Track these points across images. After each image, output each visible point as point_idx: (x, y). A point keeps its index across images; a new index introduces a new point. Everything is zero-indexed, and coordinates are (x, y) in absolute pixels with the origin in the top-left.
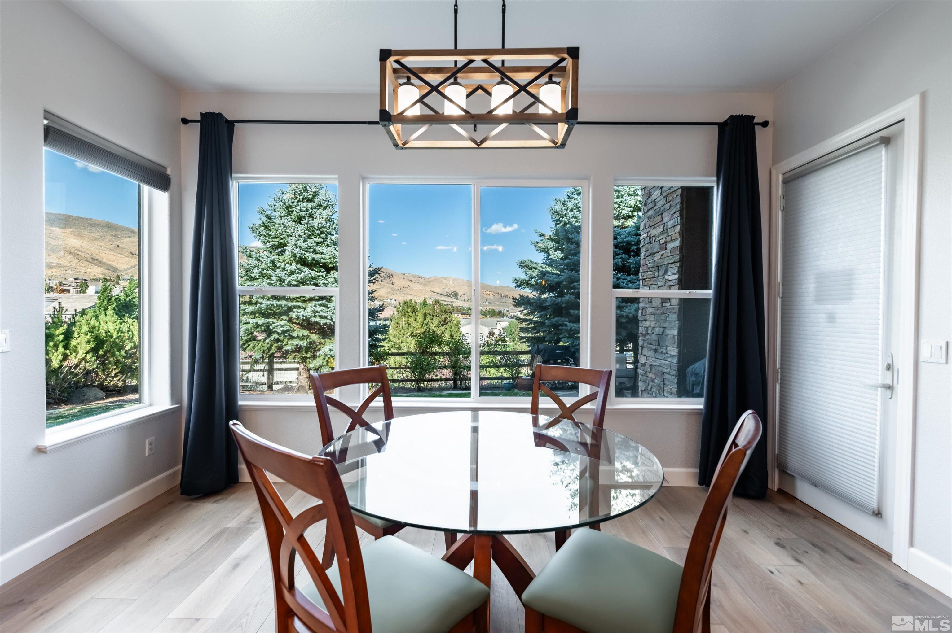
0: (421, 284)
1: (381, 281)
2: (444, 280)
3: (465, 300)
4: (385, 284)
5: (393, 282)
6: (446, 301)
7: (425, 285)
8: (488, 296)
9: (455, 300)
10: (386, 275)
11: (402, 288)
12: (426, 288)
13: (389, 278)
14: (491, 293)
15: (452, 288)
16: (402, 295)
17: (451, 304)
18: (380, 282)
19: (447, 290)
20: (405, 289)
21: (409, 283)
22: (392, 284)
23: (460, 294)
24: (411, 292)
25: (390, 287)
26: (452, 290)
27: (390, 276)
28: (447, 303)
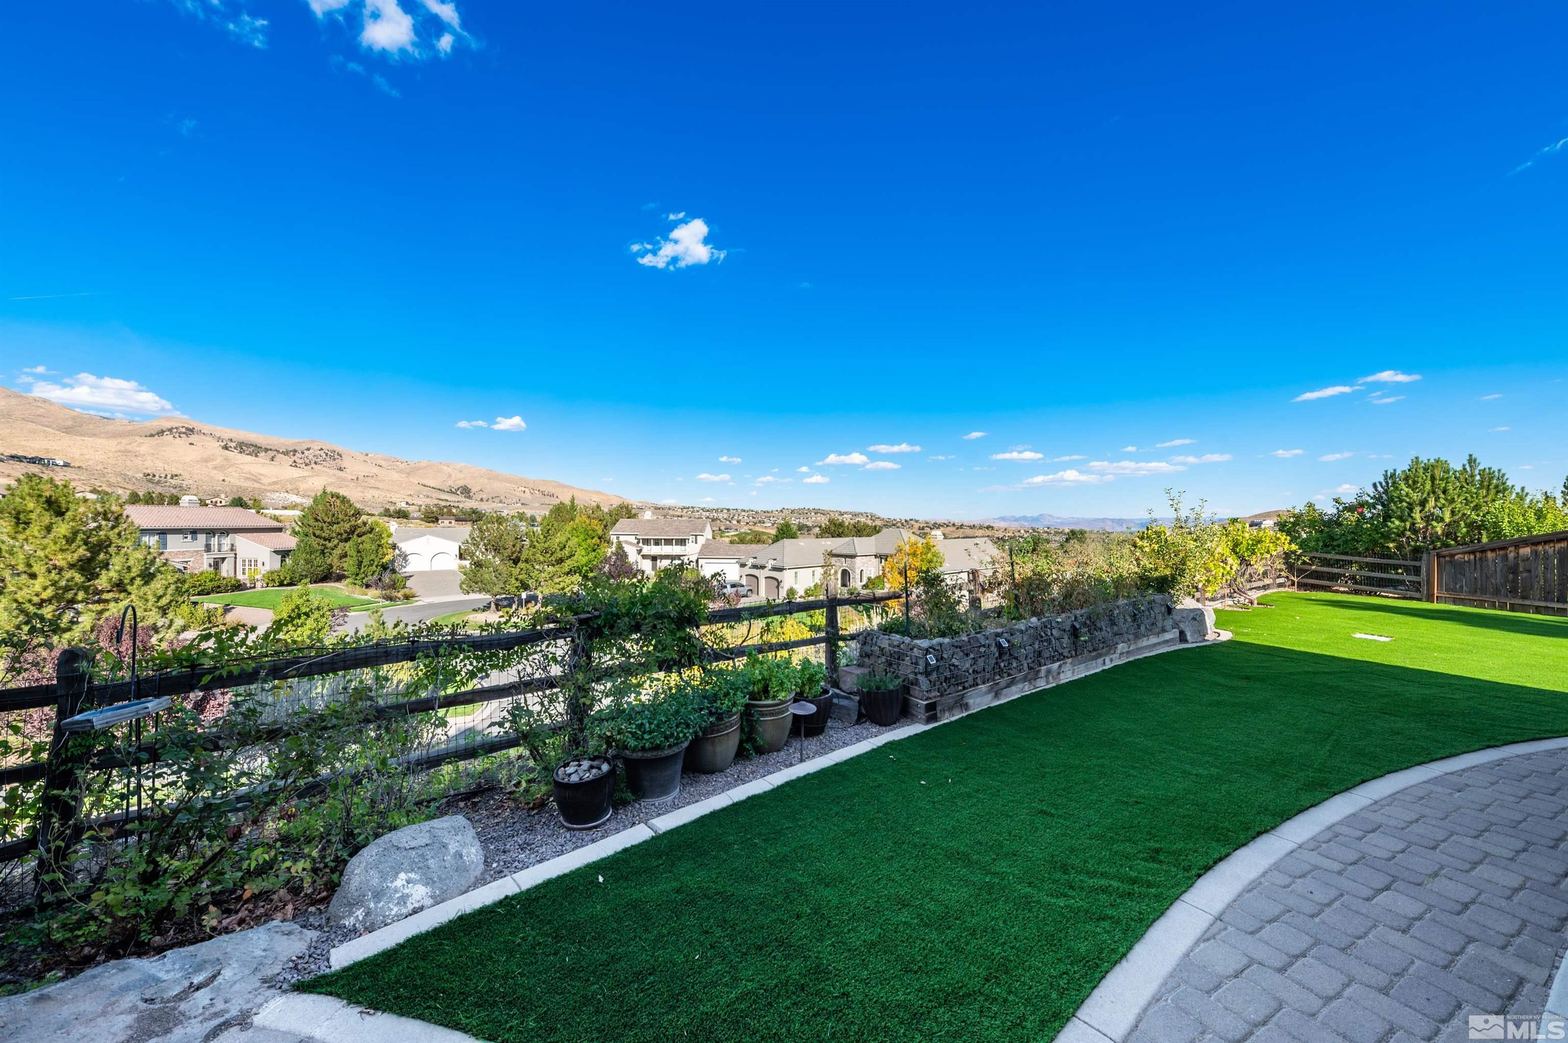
0: (400, 471)
1: (316, 463)
2: (445, 468)
3: (482, 500)
4: (324, 469)
5: (342, 466)
6: (447, 500)
7: (409, 474)
8: (522, 495)
9: (464, 499)
10: (327, 455)
11: (361, 478)
12: (411, 479)
13: (334, 460)
14: (527, 490)
15: (460, 479)
16: (360, 489)
17: (456, 504)
18: (313, 465)
19: (450, 483)
20: (366, 479)
21: (376, 470)
22: (340, 469)
23: (474, 490)
24: (380, 485)
25: (334, 475)
26: (460, 483)
27: (336, 456)
28: (448, 504)
